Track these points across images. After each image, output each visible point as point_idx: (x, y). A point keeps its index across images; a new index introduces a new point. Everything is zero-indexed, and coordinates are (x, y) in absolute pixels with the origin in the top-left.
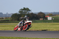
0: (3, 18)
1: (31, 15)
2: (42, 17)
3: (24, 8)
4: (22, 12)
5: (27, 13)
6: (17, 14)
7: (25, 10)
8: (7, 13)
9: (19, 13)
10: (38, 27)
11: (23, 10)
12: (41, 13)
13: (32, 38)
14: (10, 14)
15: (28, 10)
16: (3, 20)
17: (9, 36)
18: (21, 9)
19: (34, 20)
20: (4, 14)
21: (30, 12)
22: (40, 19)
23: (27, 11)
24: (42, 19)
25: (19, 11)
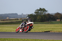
0: (18, 19)
1: (47, 16)
2: (59, 18)
3: (40, 8)
4: (38, 12)
5: (43, 14)
6: (32, 15)
7: (41, 11)
8: (22, 14)
9: (35, 14)
10: (55, 28)
11: (39, 10)
12: (58, 14)
13: (48, 40)
14: (25, 15)
15: (44, 10)
16: (18, 21)
17: (24, 38)
18: (37, 10)
19: (51, 21)
20: (19, 15)
21: (47, 13)
22: (57, 20)
23: (43, 12)
24: (59, 20)
25: (35, 12)
